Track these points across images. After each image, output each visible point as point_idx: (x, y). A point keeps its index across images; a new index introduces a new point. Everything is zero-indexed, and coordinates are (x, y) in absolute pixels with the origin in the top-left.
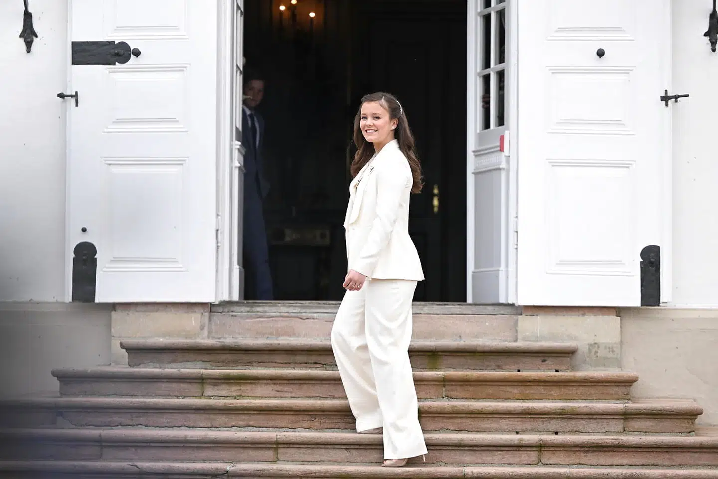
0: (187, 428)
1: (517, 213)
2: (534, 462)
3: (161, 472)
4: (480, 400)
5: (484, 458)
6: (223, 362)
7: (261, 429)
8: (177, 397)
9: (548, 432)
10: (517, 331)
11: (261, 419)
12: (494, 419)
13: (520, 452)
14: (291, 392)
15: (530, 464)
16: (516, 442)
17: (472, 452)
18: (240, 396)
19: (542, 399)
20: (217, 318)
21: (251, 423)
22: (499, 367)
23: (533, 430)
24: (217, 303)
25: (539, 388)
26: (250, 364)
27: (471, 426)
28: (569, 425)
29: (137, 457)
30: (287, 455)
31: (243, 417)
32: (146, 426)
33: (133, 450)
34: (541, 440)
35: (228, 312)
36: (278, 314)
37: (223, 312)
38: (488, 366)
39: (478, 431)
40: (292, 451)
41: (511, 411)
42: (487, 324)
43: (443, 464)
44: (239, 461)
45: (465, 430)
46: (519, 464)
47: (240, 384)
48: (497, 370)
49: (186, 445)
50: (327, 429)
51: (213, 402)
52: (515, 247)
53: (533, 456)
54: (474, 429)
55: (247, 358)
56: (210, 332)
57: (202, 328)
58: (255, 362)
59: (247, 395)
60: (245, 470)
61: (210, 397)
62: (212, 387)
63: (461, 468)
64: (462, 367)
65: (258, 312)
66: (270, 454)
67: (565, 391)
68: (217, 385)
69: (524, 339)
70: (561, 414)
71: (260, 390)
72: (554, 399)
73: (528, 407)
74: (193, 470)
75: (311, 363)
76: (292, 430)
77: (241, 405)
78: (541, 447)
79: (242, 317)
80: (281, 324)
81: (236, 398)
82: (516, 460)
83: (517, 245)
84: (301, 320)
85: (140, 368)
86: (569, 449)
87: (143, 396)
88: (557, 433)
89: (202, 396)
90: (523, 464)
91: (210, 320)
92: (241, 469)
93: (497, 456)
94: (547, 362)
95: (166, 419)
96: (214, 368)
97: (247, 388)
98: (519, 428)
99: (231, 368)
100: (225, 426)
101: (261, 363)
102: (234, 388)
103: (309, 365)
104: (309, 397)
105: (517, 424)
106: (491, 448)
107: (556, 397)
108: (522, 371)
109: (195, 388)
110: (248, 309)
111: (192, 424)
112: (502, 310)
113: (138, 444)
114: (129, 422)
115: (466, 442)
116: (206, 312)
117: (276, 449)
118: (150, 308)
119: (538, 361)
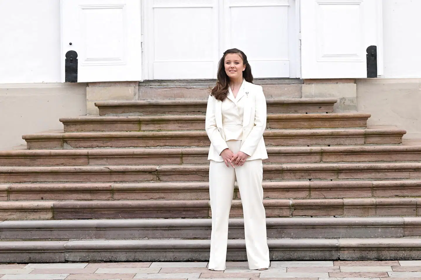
0: (133, 148)
1: (300, 30)
2: (318, 161)
3: (121, 171)
4: (287, 129)
5: (292, 160)
6: (150, 112)
7: (172, 147)
8: (127, 131)
9: (325, 145)
10: (301, 93)
11: (172, 142)
12: (296, 139)
13: (311, 156)
14: (187, 127)
15: (316, 162)
16: (309, 151)
17: (285, 157)
18: (160, 130)
19: (320, 128)
20: (143, 89)
21: (167, 144)
22: (296, 112)
23: (317, 144)
24: (142, 81)
25: (318, 122)
26: (164, 113)
27: (283, 143)
28: (336, 141)
29: (107, 164)
30: (187, 161)
31: (163, 141)
32: (111, 147)
33: (105, 159)
34: (322, 149)
35: (148, 86)
36: (175, 86)
37: (145, 86)
38: (290, 111)
39: (287, 146)
40: (190, 158)
41: (305, 135)
42: (286, 89)
43: (270, 163)
44: (162, 164)
45: (280, 145)
46: (311, 162)
47: (159, 124)
48: (295, 113)
49: (134, 156)
50: (207, 146)
51: (146, 133)
52: (300, 48)
53: (318, 158)
54: (285, 145)
55: (162, 110)
56: (139, 97)
57: (135, 95)
58: (167, 112)
59: (163, 129)
60: (166, 169)
61: (144, 131)
62: (145, 125)
63: (280, 165)
64: (277, 112)
65: (164, 85)
66: (178, 160)
67: (333, 123)
68: (147, 125)
69: (306, 97)
70: (331, 135)
71: (171, 126)
72: (326, 128)
73: (314, 132)
74: (138, 170)
75: (196, 112)
76: (189, 147)
77: (162, 134)
78: (322, 153)
79: (155, 88)
80: (176, 91)
81: (158, 131)
82: (309, 160)
83: (301, 47)
84: (187, 89)
85: (105, 116)
86: (337, 154)
87: (108, 131)
88: (329, 146)
89: (140, 130)
90: (313, 162)
91: (139, 90)
92: (164, 169)
93: (298, 159)
94: (322, 108)
95: (122, 143)
96: (145, 115)
97: (164, 126)
98: (309, 143)
99: (154, 115)
100: (153, 146)
101: (170, 112)
102: (157, 126)
103: (195, 113)
104: (197, 130)
105: (308, 141)
106: (295, 154)
107: (328, 127)
108: (308, 113)
109: (136, 126)
110: (159, 84)
111: (136, 146)
112: (293, 82)
113: (108, 157)
114: (102, 145)
115: (282, 152)
116: (136, 86)
117: (182, 157)
118: (106, 84)
119: (317, 108)
